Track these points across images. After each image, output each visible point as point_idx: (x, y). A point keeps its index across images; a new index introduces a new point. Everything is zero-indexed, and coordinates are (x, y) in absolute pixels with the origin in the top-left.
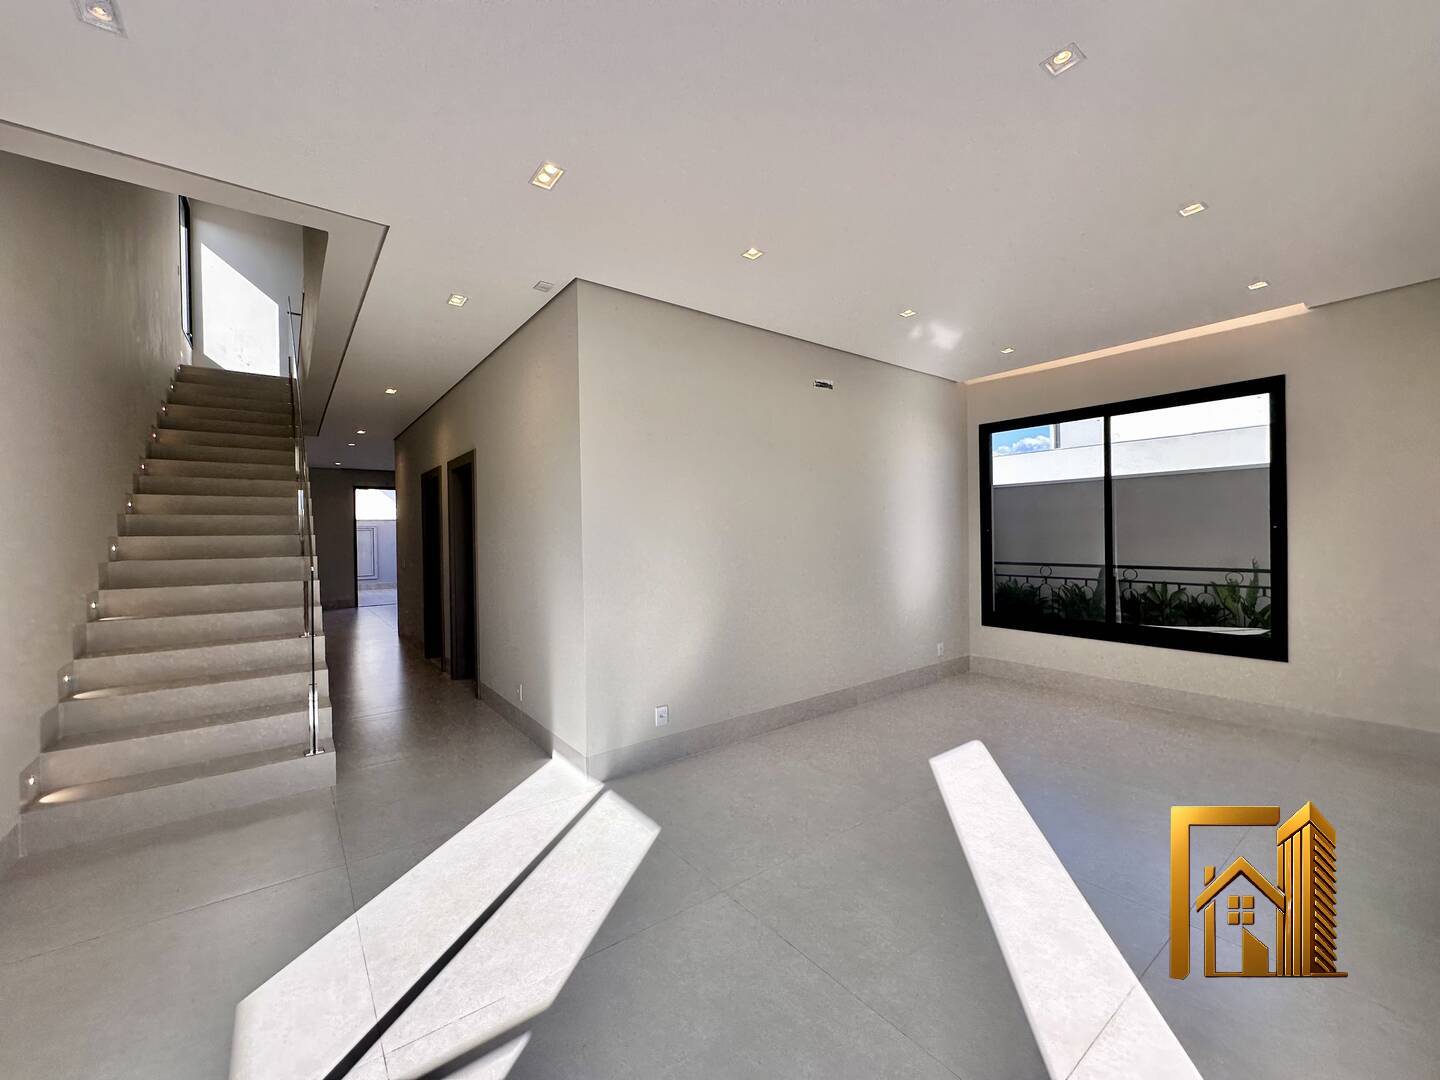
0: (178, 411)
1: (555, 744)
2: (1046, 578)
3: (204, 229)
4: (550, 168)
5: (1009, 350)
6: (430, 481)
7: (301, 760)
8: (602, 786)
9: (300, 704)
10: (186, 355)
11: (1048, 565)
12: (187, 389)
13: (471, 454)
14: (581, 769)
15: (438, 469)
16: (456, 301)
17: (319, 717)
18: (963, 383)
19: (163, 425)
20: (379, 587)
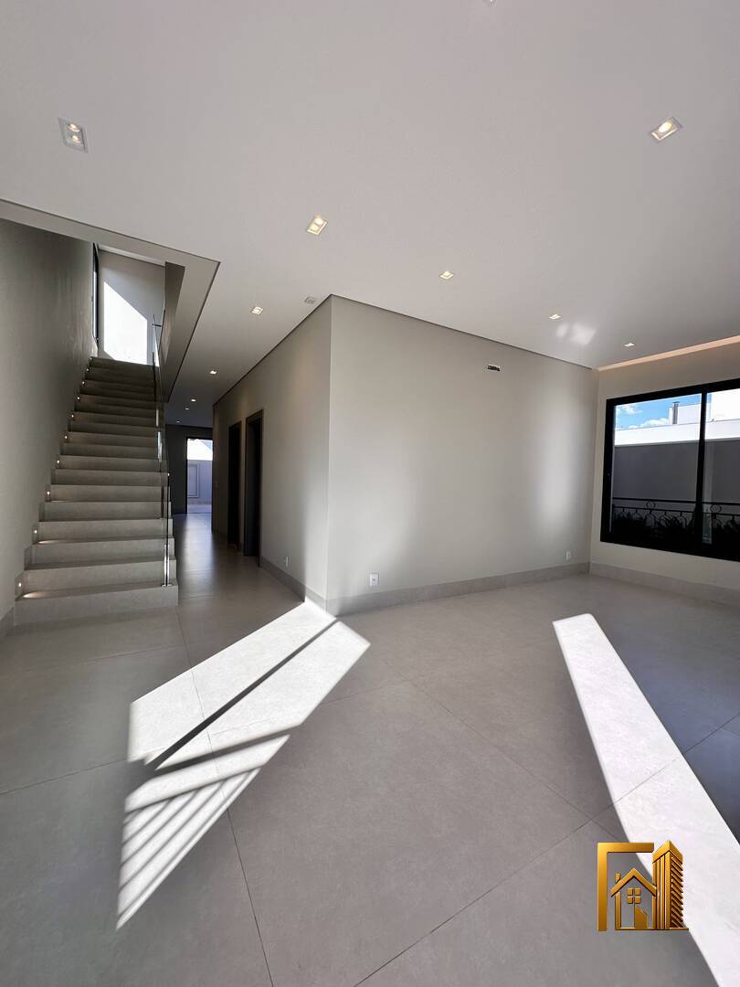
0: (91, 384)
1: (307, 592)
2: (651, 510)
3: (106, 273)
4: (319, 221)
5: (631, 344)
6: (234, 431)
7: (159, 588)
8: (334, 619)
9: (159, 557)
10: (94, 352)
11: (652, 500)
12: (95, 371)
13: (261, 412)
14: (323, 608)
15: (240, 424)
16: (257, 311)
17: (168, 567)
18: (597, 370)
19: (83, 392)
20: (200, 503)
